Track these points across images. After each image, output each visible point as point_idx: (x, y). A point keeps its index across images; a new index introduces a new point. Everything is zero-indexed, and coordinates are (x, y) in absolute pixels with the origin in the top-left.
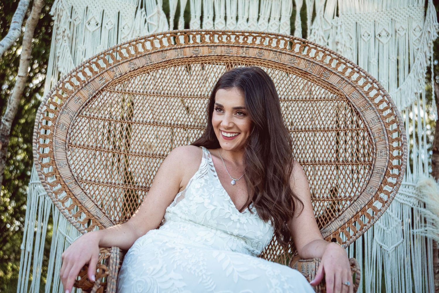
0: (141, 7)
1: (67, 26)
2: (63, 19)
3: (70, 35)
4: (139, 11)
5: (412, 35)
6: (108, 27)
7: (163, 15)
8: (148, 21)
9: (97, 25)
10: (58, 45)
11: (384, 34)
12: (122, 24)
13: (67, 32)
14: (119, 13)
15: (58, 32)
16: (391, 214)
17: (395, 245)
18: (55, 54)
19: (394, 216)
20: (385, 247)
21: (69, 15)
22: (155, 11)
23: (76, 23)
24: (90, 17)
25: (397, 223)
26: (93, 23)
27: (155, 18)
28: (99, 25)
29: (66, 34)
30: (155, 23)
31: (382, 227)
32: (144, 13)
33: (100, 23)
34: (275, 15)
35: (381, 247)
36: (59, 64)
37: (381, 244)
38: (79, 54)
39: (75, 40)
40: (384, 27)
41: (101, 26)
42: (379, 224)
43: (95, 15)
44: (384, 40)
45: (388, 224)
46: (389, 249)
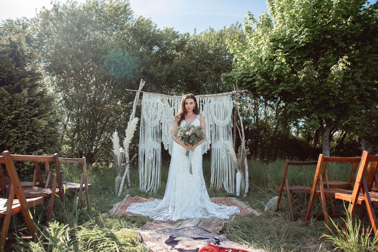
6: (155, 107)
7: (168, 103)
10: (143, 112)
12: (158, 105)
13: (145, 108)
17: (225, 156)
19: (224, 149)
22: (166, 102)
23: (147, 106)
27: (166, 104)
35: (221, 157)
36: (144, 116)
38: (148, 114)
39: (147, 110)
40: (221, 105)
41: (153, 106)
42: (221, 152)
43: (151, 104)
44: (221, 108)
45: (223, 152)
46: (223, 157)
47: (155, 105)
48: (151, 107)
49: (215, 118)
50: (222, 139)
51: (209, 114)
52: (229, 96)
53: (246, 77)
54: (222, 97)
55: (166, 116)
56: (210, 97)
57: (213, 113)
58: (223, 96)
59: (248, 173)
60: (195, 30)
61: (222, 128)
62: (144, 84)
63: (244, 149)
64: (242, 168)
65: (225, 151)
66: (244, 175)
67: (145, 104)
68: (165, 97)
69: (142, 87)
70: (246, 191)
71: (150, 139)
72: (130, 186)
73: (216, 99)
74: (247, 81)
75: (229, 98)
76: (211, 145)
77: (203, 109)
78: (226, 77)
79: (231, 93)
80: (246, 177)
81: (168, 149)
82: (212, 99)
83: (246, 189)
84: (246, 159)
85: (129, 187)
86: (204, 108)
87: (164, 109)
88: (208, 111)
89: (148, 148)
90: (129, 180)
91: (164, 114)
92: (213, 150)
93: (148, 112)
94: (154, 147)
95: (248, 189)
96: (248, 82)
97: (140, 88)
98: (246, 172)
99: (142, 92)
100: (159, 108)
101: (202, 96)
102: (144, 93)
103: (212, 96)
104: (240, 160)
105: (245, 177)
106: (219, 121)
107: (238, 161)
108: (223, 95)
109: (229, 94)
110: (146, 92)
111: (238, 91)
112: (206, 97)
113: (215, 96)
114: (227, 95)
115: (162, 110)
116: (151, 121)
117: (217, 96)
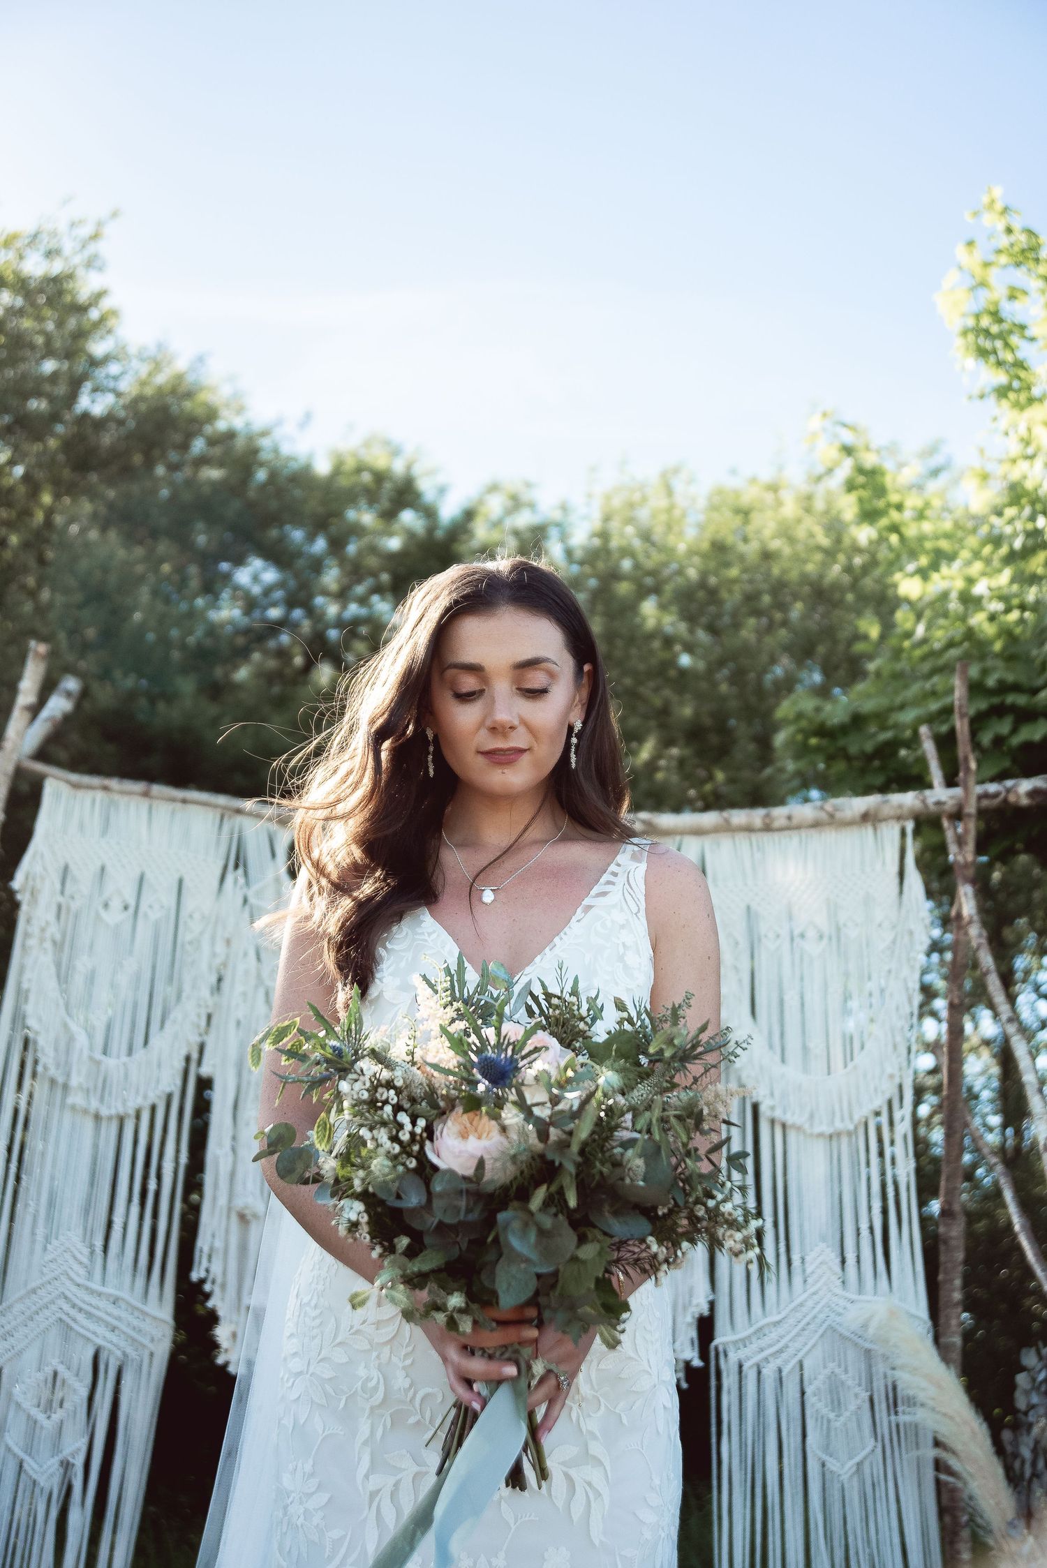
0: (236, 866)
1: (51, 917)
2: (44, 898)
3: (58, 937)
6: (155, 915)
8: (252, 900)
9: (126, 908)
10: (29, 962)
11: (811, 934)
12: (189, 904)
14: (181, 882)
15: (30, 930)
16: (843, 1377)
17: (857, 1459)
18: (19, 984)
19: (850, 1383)
20: (833, 1465)
21: (58, 886)
22: (270, 875)
23: (75, 906)
24: (110, 888)
25: (859, 1402)
26: (116, 904)
28: (131, 910)
29: (48, 934)
31: (825, 1411)
32: (241, 880)
33: (132, 903)
35: (823, 1465)
36: (29, 1008)
37: (825, 1457)
38: (78, 981)
39: (66, 949)
40: (813, 920)
41: (134, 911)
42: (816, 1404)
43: (121, 886)
45: (837, 1404)
46: (843, 1468)
47: (159, 900)
48: (114, 916)
52: (890, 833)
53: (1012, 709)
54: (818, 844)
55: (261, 1008)
56: (699, 832)
57: (731, 985)
58: (828, 835)
61: (820, 1147)
62: (59, 705)
65: (856, 1399)
67: (49, 886)
69: (39, 731)
71: (72, 1241)
73: (759, 856)
74: (1016, 741)
75: (893, 850)
76: (706, 1327)
78: (822, 731)
79: (908, 799)
82: (725, 859)
89: (31, 1355)
92: (729, 1381)
93: (83, 964)
94: (102, 1337)
96: (1028, 746)
99: (39, 767)
100: (195, 927)
102: (58, 781)
103: (727, 827)
108: (833, 821)
109: (886, 811)
110: (75, 777)
111: (979, 789)
112: (667, 833)
113: (749, 829)
114: (867, 818)
115: (220, 948)
116: (98, 1055)
117: (767, 828)
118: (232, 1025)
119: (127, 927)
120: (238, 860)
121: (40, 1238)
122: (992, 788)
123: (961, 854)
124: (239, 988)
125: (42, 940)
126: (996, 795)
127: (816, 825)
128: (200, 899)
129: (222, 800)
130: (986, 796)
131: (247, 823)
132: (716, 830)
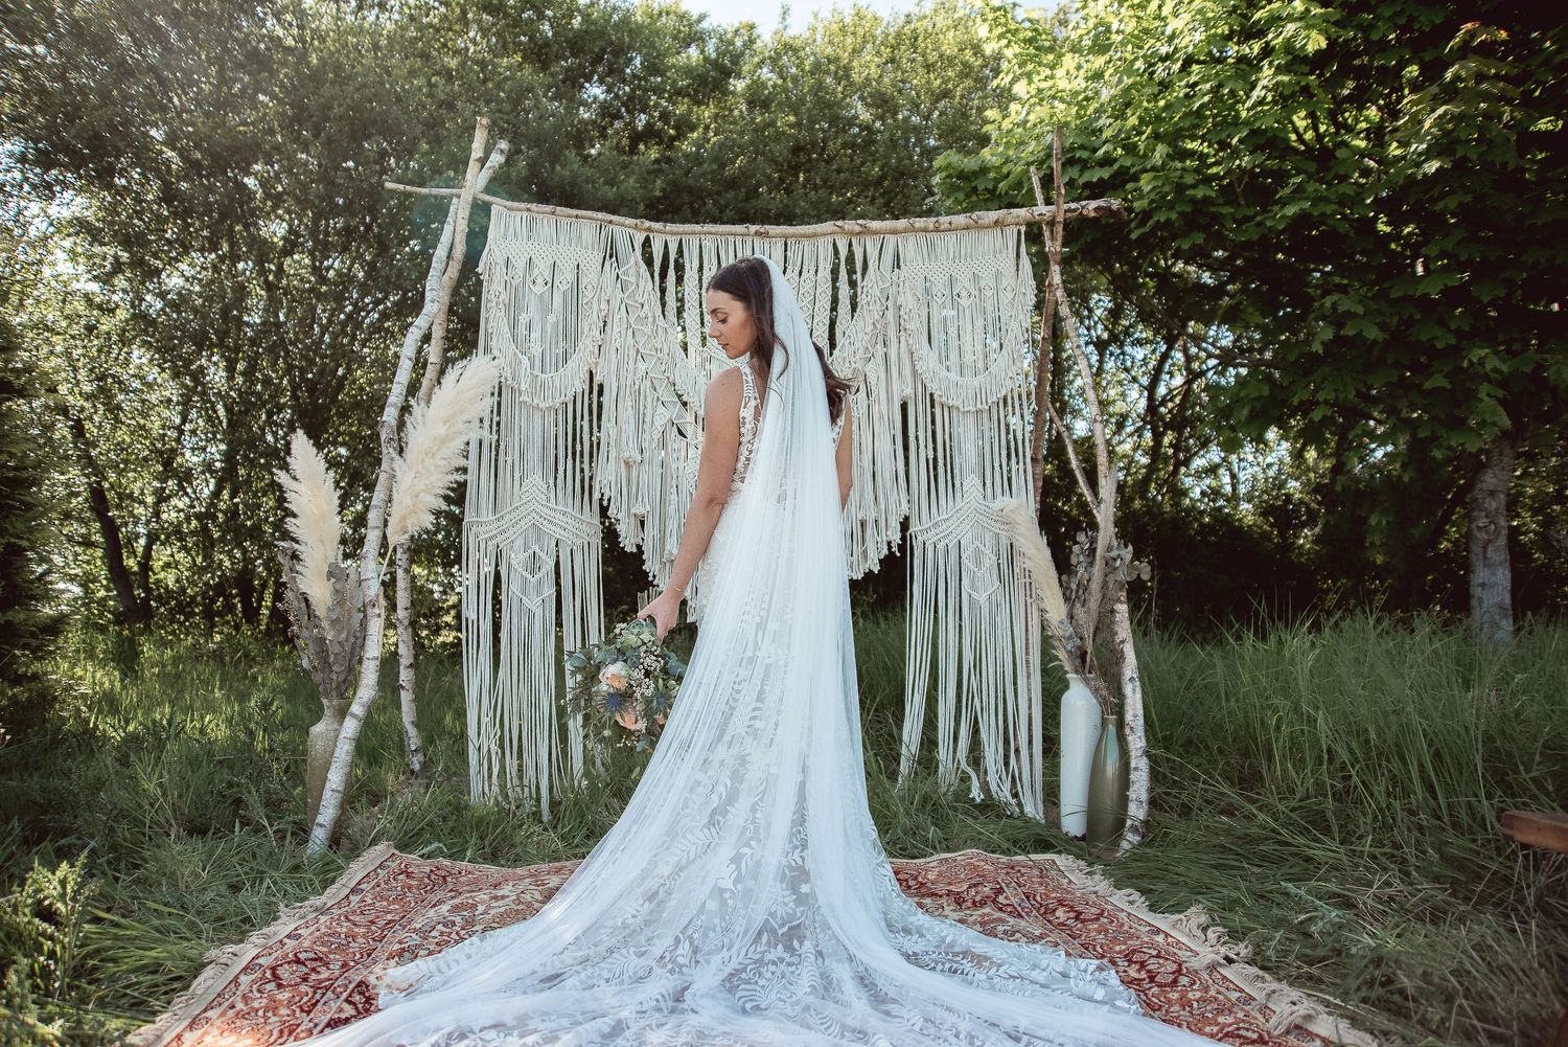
0: (611, 256)
1: (501, 289)
2: (496, 278)
3: (507, 301)
4: (607, 264)
5: (1001, 295)
6: (563, 288)
7: (643, 266)
8: (621, 277)
9: (546, 284)
11: (964, 294)
12: (584, 281)
13: (503, 296)
14: (578, 266)
15: (490, 298)
16: (983, 548)
17: (989, 592)
18: (487, 329)
19: (986, 551)
20: (975, 595)
21: (504, 271)
22: (632, 261)
23: (515, 283)
24: (536, 272)
25: (991, 562)
26: (540, 281)
27: (632, 271)
28: (549, 284)
29: (500, 299)
30: (633, 280)
31: (972, 567)
32: (615, 264)
33: (550, 280)
34: (809, 266)
35: (970, 596)
37: (970, 591)
38: (522, 330)
39: (514, 307)
40: (964, 284)
41: (551, 285)
42: (968, 564)
43: (542, 270)
44: (965, 302)
45: (980, 563)
46: (981, 597)
47: (566, 277)
48: (539, 289)
49: (929, 360)
50: (971, 483)
51: (892, 332)
52: (1011, 232)
54: (968, 238)
55: (630, 341)
56: (894, 232)
57: (915, 325)
58: (974, 234)
59: (1139, 695)
60: (785, 13)
61: (971, 419)
62: (497, 159)
63: (1109, 549)
64: (1102, 667)
66: (1119, 710)
67: (499, 271)
68: (627, 230)
69: (486, 175)
70: (1137, 811)
71: (536, 481)
72: (417, 767)
73: (932, 246)
75: (1012, 244)
77: (854, 308)
79: (1023, 212)
80: (1129, 717)
81: (639, 547)
82: (910, 248)
83: (1132, 795)
84: (1122, 609)
85: (412, 772)
86: (862, 300)
87: (615, 303)
88: (890, 315)
89: (520, 543)
90: (412, 731)
91: (615, 329)
92: (918, 551)
93: (523, 318)
94: (559, 533)
95: (1144, 796)
97: (476, 180)
98: (1128, 689)
99: (488, 198)
100: (589, 293)
101: (849, 225)
102: (499, 206)
103: (913, 230)
104: (1086, 618)
105: (1121, 724)
106: (954, 376)
107: (1071, 616)
108: (978, 227)
109: (1010, 219)
110: (509, 203)
111: (1066, 206)
112: (875, 233)
113: (925, 230)
114: (996, 223)
115: (604, 306)
116: (537, 372)
117: (937, 230)
118: (613, 352)
119: (547, 295)
120: (611, 253)
121: (517, 478)
122: (1073, 206)
123: (1053, 245)
124: (616, 330)
125: (498, 304)
126: (1075, 210)
127: (967, 228)
128: (590, 278)
129: (600, 215)
130: (1069, 210)
131: (616, 229)
132: (905, 231)
